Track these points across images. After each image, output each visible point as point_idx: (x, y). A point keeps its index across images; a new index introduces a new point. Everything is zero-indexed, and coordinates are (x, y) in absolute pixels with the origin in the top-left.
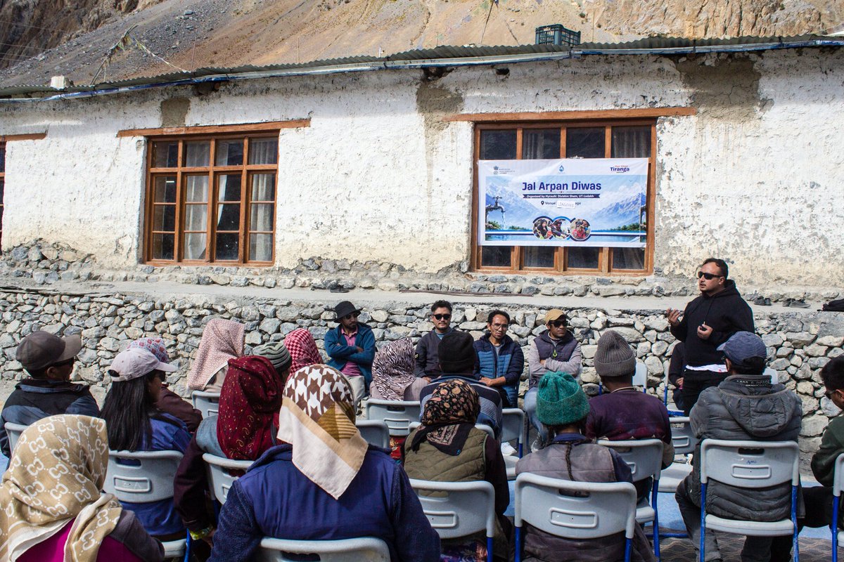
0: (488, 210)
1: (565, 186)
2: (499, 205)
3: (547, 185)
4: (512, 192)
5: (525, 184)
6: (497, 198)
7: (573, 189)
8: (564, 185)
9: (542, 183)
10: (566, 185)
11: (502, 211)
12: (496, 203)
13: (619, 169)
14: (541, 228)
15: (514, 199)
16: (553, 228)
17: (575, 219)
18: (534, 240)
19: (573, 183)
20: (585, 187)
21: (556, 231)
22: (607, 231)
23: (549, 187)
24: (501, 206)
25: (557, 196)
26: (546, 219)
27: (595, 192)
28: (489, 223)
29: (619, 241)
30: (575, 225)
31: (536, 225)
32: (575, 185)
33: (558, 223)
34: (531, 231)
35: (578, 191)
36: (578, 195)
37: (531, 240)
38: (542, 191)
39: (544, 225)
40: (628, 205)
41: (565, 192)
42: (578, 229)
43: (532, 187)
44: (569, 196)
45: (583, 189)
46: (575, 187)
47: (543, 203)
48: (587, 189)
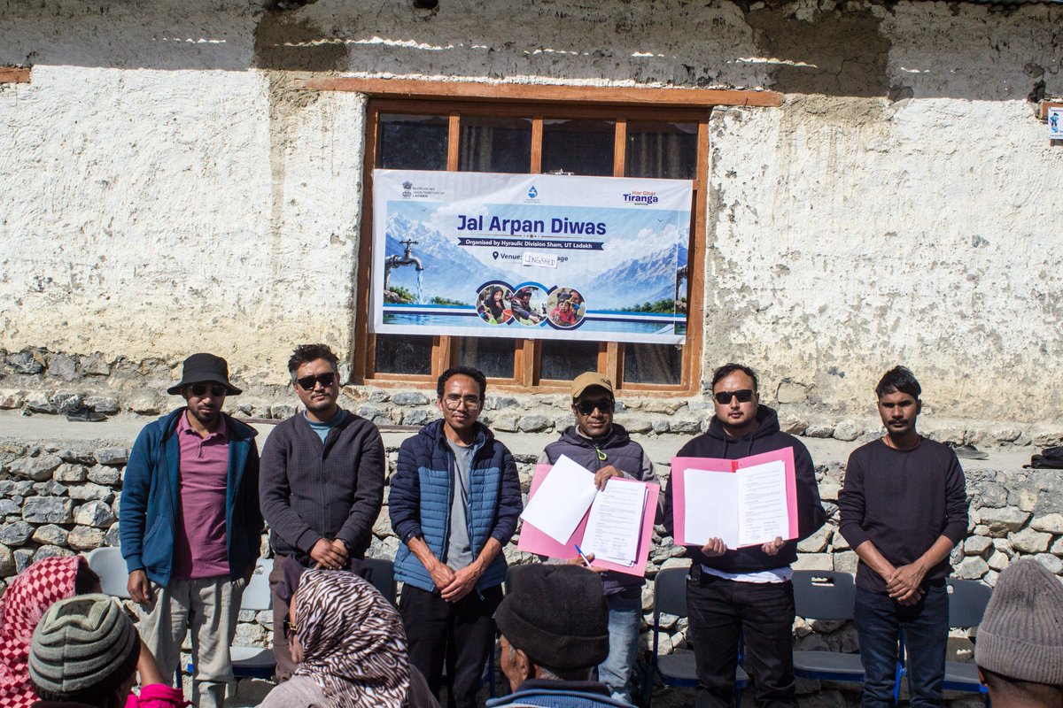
0: (389, 265)
1: (539, 225)
2: (411, 256)
3: (505, 222)
4: (438, 232)
5: (464, 217)
6: (408, 243)
7: (553, 231)
8: (536, 223)
9: (495, 219)
10: (542, 223)
11: (418, 269)
12: (407, 252)
13: (639, 199)
14: (491, 303)
15: (441, 247)
16: (514, 304)
17: (556, 287)
18: (477, 325)
19: (554, 221)
20: (577, 228)
21: (519, 309)
22: (616, 312)
23: (508, 226)
24: (416, 258)
25: (523, 243)
26: (501, 286)
27: (595, 238)
28: (392, 290)
29: (636, 331)
30: (557, 299)
31: (481, 298)
32: (557, 223)
33: (524, 295)
34: (473, 308)
35: (562, 236)
36: (563, 243)
37: (472, 325)
38: (495, 234)
39: (497, 297)
40: (654, 264)
41: (538, 235)
42: (562, 306)
43: (475, 224)
44: (545, 244)
45: (573, 231)
46: (557, 228)
47: (495, 256)
48: (580, 232)
